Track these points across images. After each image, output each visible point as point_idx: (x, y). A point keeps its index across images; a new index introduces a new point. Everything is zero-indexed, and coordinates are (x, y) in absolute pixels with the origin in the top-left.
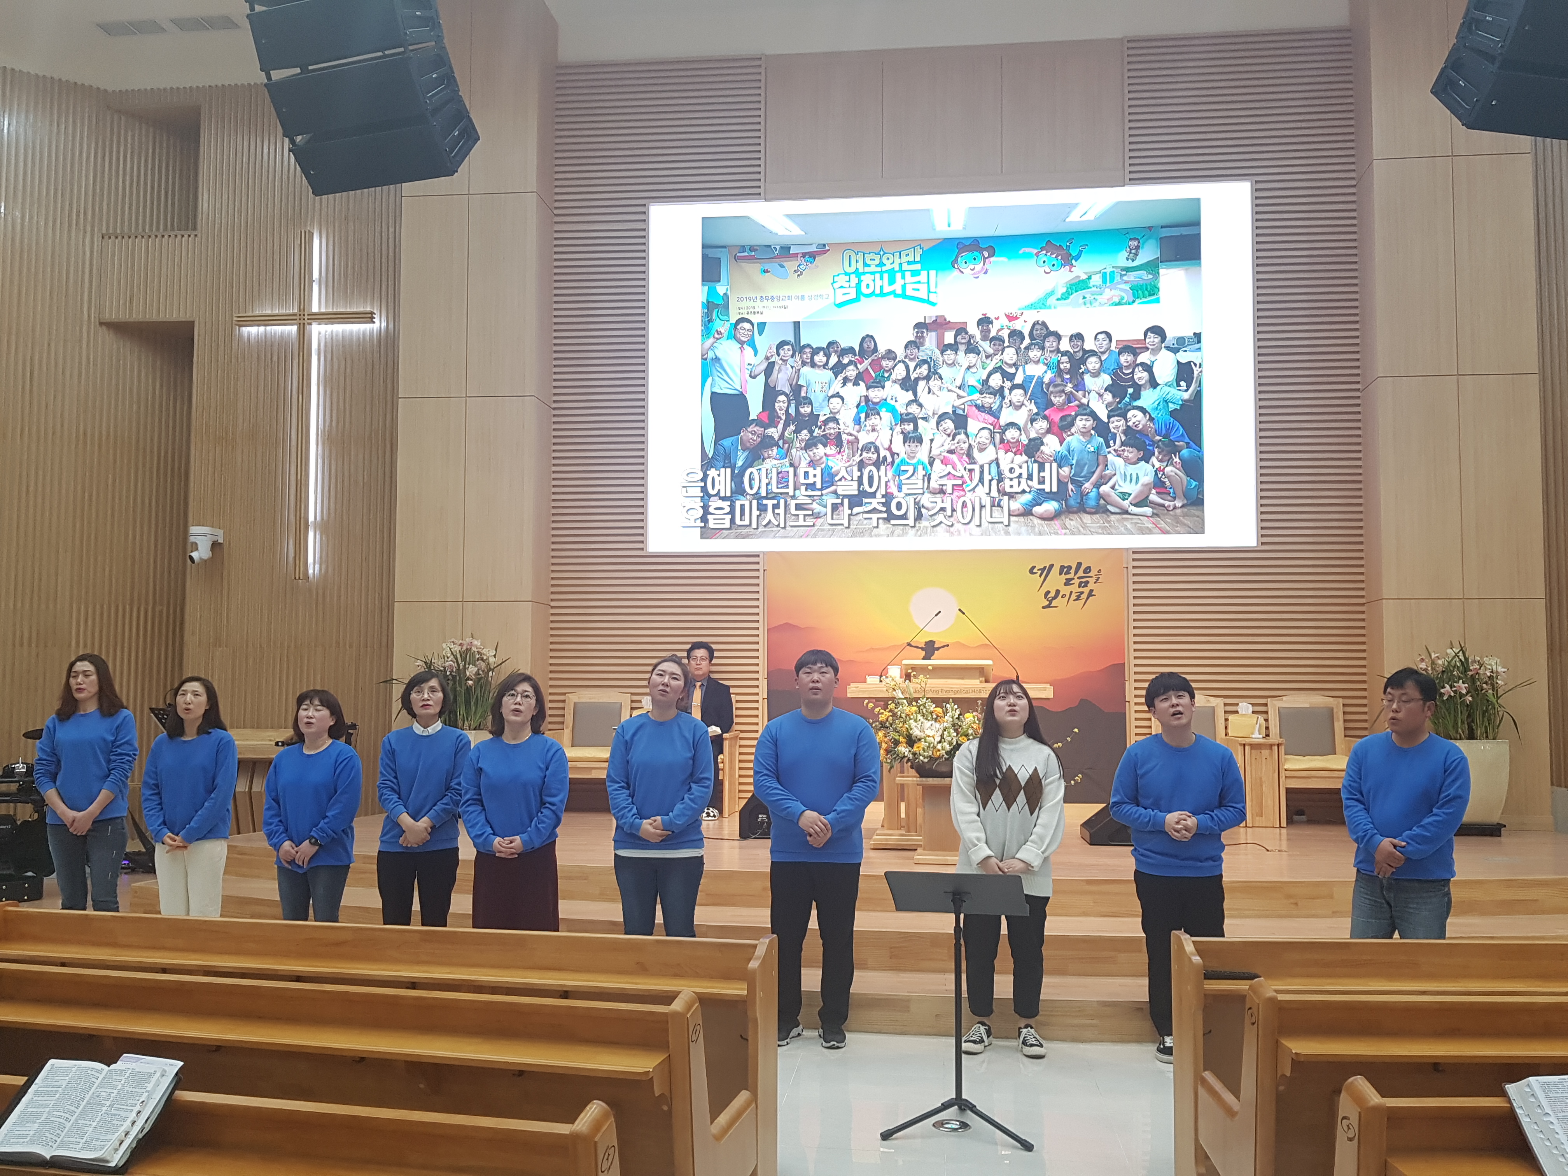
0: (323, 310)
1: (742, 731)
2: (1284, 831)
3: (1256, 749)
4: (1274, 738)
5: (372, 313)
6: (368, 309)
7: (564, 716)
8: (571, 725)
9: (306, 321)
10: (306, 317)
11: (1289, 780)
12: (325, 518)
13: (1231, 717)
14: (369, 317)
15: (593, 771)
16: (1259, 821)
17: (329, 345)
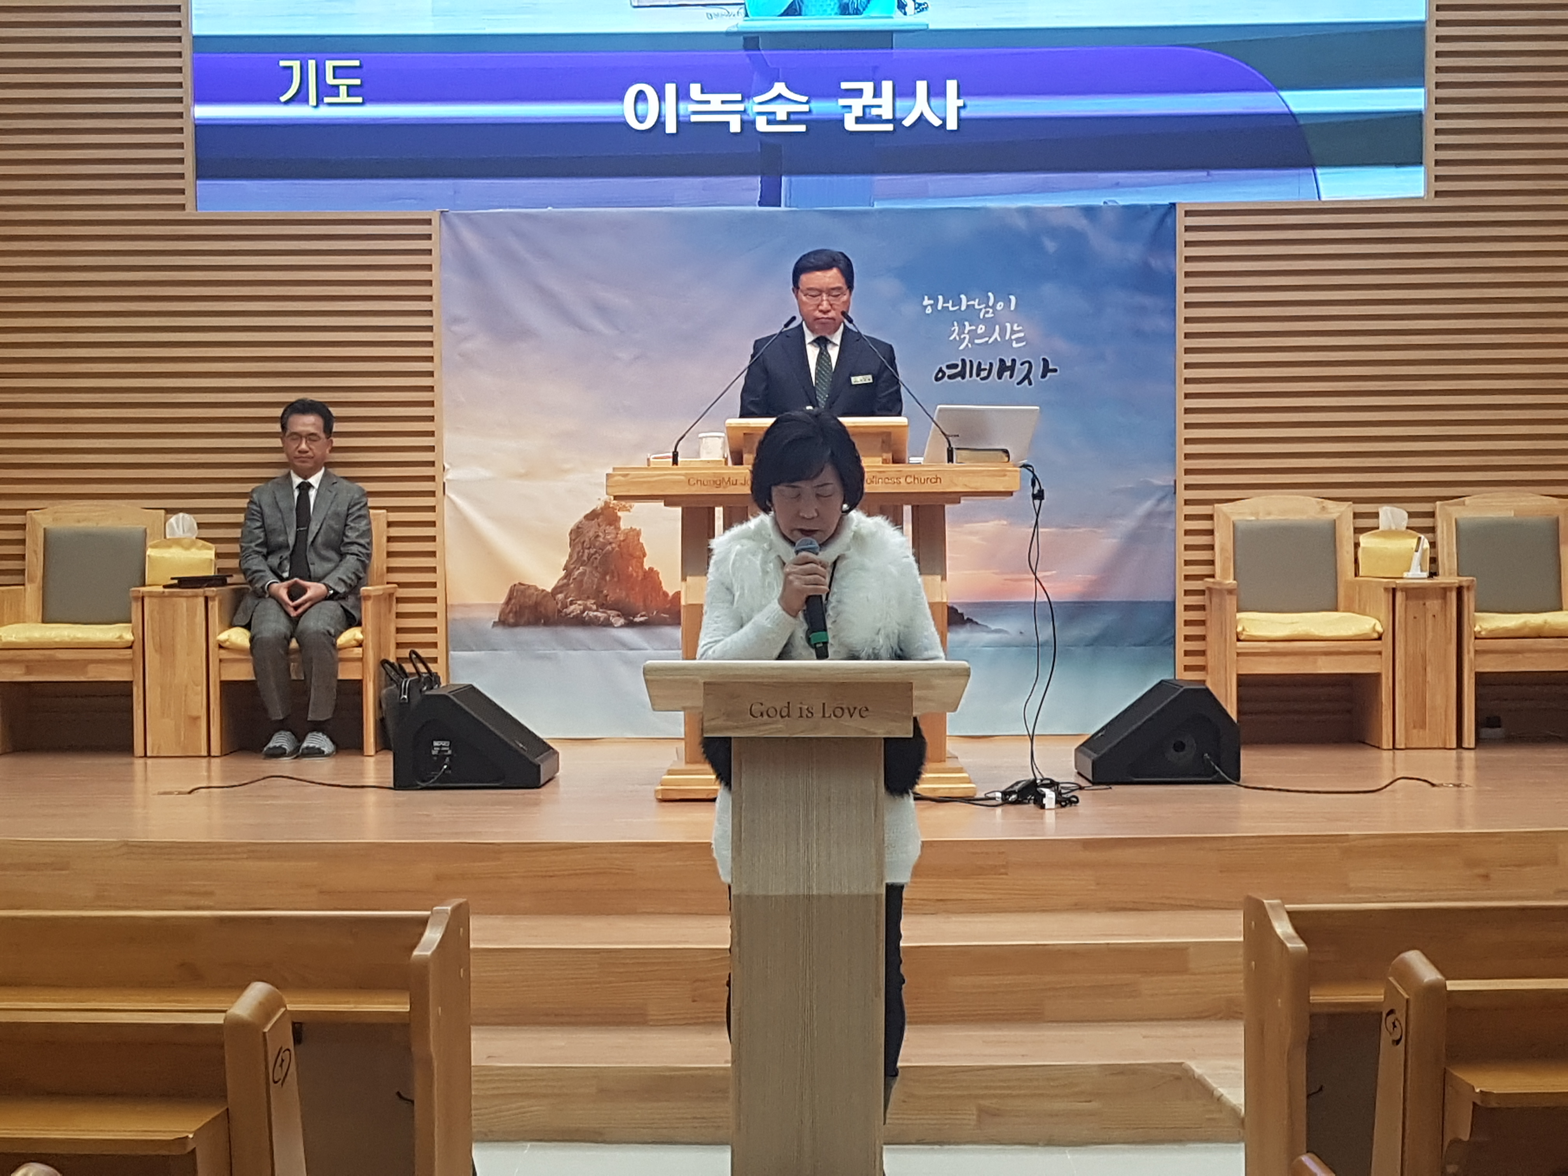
1: (401, 585)
2: (1469, 757)
3: (1417, 598)
4: (1448, 577)
7: (22, 557)
8: (39, 573)
11: (1482, 659)
13: (1364, 539)
15: (91, 667)
16: (1418, 737)
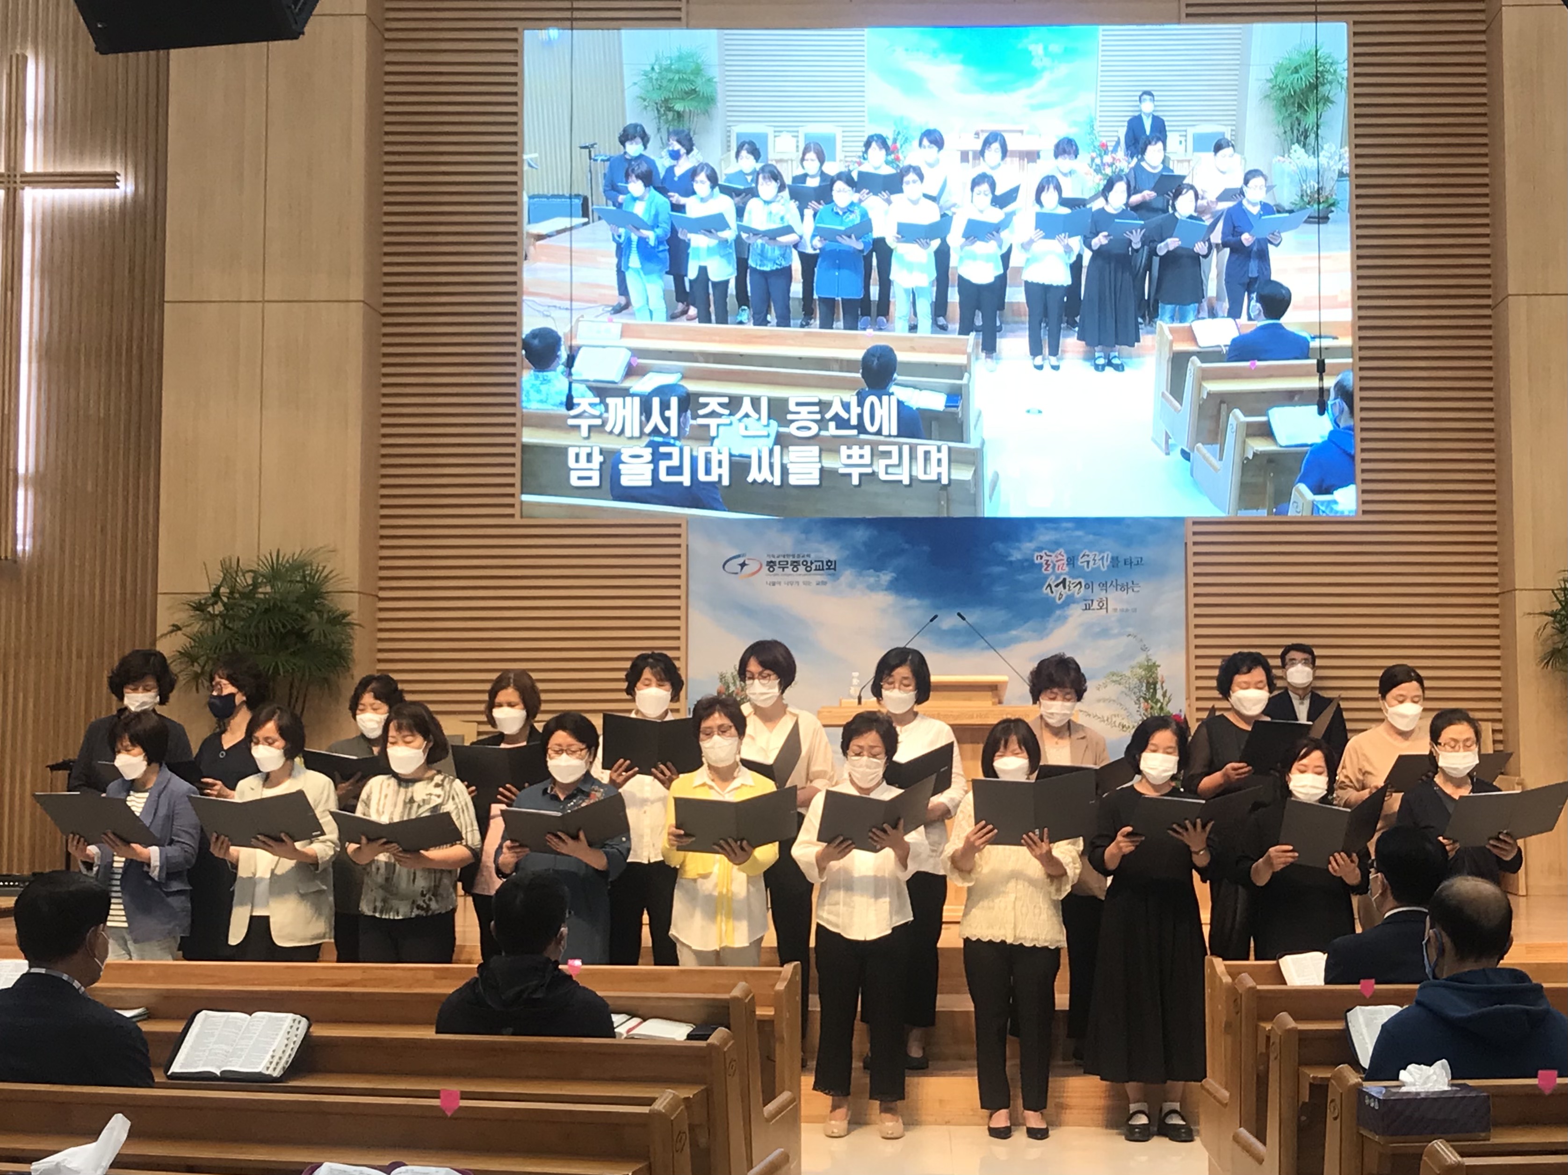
0: (40, 169)
5: (115, 174)
6: (108, 168)
9: (19, 185)
10: (18, 179)
12: (41, 469)
14: (110, 180)
17: (49, 219)
